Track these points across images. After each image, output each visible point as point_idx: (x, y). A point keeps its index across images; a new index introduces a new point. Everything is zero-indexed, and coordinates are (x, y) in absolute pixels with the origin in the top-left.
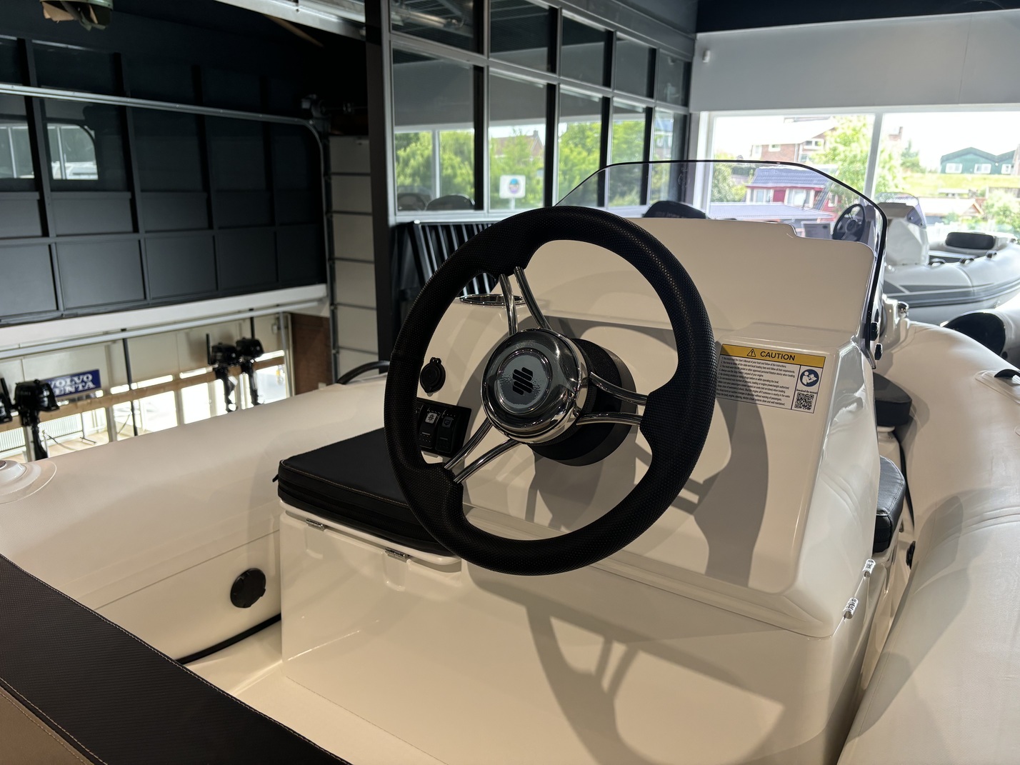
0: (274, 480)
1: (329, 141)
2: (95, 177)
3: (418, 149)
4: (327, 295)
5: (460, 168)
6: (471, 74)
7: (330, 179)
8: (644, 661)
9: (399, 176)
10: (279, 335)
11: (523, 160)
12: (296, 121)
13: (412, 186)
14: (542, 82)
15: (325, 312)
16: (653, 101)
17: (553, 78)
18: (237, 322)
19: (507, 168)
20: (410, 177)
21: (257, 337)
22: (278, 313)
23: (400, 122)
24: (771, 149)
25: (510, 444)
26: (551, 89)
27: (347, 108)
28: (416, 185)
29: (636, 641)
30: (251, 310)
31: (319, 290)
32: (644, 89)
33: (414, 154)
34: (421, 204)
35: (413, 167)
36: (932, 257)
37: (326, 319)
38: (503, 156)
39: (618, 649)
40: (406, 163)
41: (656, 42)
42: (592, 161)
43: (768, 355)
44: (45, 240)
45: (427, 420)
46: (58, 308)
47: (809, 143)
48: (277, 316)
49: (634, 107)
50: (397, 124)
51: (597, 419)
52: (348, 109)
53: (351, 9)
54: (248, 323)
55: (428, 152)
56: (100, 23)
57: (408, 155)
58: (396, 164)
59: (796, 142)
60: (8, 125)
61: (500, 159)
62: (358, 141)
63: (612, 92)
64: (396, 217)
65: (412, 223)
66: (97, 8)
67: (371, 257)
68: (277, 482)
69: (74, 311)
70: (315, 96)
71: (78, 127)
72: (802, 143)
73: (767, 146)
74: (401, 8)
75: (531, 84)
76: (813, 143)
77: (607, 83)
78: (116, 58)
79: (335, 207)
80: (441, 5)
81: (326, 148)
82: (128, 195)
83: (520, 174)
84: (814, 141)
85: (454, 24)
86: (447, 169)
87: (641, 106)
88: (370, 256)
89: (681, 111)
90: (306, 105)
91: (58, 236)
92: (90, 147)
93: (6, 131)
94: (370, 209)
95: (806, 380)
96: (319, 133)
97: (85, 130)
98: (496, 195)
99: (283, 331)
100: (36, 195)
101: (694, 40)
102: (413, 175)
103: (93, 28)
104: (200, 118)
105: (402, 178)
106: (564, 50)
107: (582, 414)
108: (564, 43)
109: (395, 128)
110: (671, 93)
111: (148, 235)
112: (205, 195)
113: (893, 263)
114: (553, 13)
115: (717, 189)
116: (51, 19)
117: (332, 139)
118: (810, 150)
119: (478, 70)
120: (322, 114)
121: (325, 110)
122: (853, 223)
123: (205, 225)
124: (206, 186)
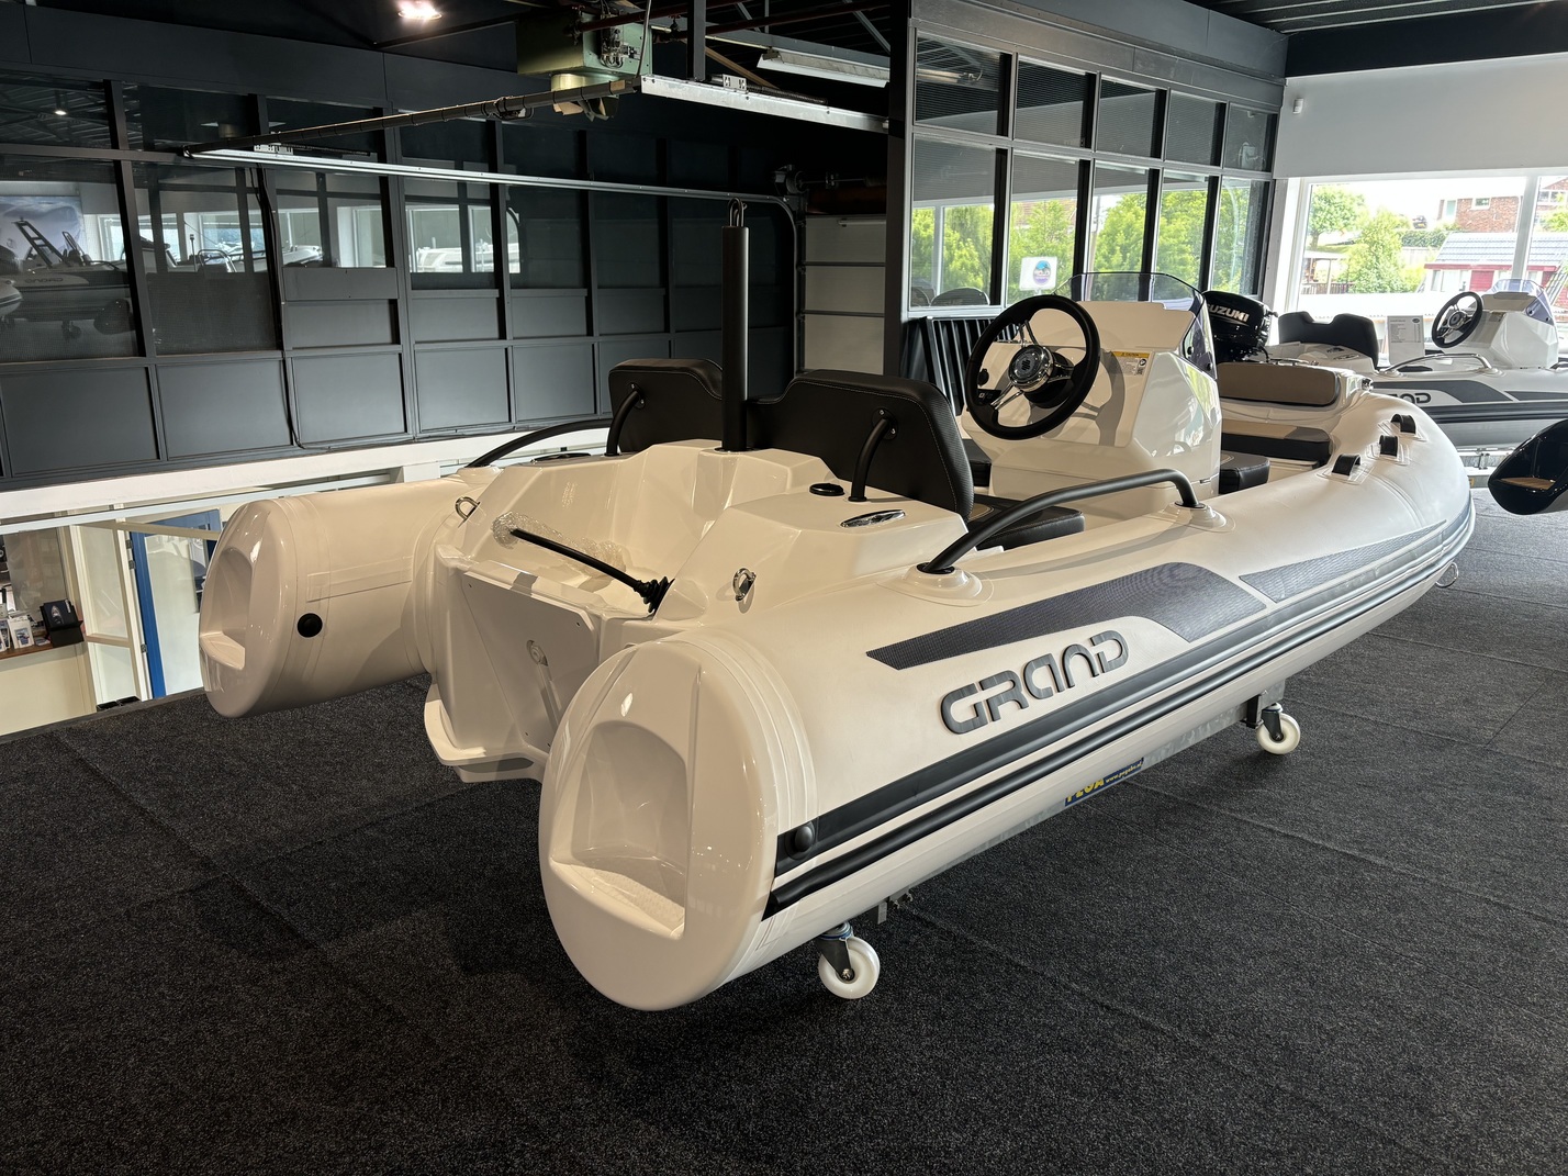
1: (805, 223)
5: (959, 248)
6: (993, 157)
7: (804, 270)
11: (1057, 232)
12: (767, 198)
14: (1074, 160)
16: (1220, 168)
17: (1087, 154)
19: (1033, 245)
23: (922, 195)
24: (1474, 207)
25: (1019, 394)
26: (1085, 166)
27: (829, 179)
32: (1208, 154)
36: (1560, 359)
41: (1223, 96)
44: (502, 343)
45: (983, 396)
46: (510, 420)
49: (1195, 176)
50: (917, 201)
51: (1056, 379)
52: (831, 182)
56: (607, 114)
62: (842, 223)
63: (1163, 163)
64: (908, 313)
65: (925, 318)
69: (525, 424)
70: (790, 167)
73: (1469, 201)
75: (1062, 162)
77: (1156, 153)
78: (580, 137)
81: (802, 231)
82: (584, 292)
83: (1053, 255)
84: (1551, 191)
87: (1203, 176)
89: (1261, 177)
90: (779, 179)
91: (514, 338)
95: (1142, 363)
96: (793, 212)
98: (1014, 286)
100: (496, 293)
101: (1282, 87)
103: (596, 119)
104: (662, 200)
107: (1048, 378)
109: (915, 205)
110: (1248, 156)
111: (601, 339)
112: (663, 291)
113: (1505, 365)
114: (1091, 78)
115: (1375, 271)
116: (561, 113)
117: (809, 220)
118: (1546, 207)
119: (1002, 154)
120: (799, 189)
121: (801, 184)
122: (1458, 316)
123: (662, 327)
124: (664, 281)
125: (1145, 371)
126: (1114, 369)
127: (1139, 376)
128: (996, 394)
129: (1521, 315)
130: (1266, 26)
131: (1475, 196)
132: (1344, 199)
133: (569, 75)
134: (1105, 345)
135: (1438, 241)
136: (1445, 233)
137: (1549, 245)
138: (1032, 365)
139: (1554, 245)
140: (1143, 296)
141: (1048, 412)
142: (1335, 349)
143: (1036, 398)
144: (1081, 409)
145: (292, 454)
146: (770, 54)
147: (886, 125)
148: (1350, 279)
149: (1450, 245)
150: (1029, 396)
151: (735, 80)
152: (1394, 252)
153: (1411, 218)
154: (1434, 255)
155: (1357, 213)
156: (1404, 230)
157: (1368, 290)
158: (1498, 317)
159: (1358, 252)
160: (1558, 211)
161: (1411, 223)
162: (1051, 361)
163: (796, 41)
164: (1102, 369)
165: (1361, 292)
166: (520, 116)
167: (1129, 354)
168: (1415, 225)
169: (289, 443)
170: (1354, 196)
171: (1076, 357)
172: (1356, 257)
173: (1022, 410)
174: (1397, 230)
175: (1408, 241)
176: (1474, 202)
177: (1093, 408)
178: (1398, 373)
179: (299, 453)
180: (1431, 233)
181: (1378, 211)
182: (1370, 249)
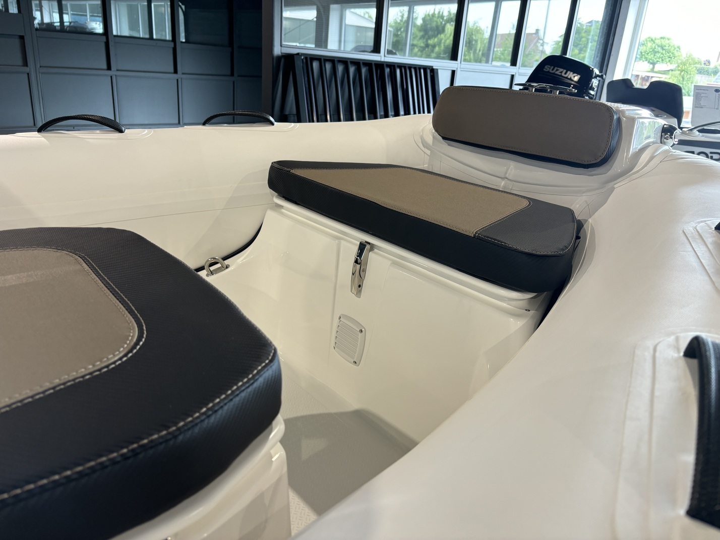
64: (281, 48)
112: (230, 49)
123: (229, 73)
124: (231, 44)
132: (670, 48)
153: (703, 60)
155: (676, 56)
156: (698, 66)
161: (703, 62)
168: (705, 64)
170: (676, 46)
174: (695, 65)
180: (713, 69)
181: (687, 54)
182: (680, 74)
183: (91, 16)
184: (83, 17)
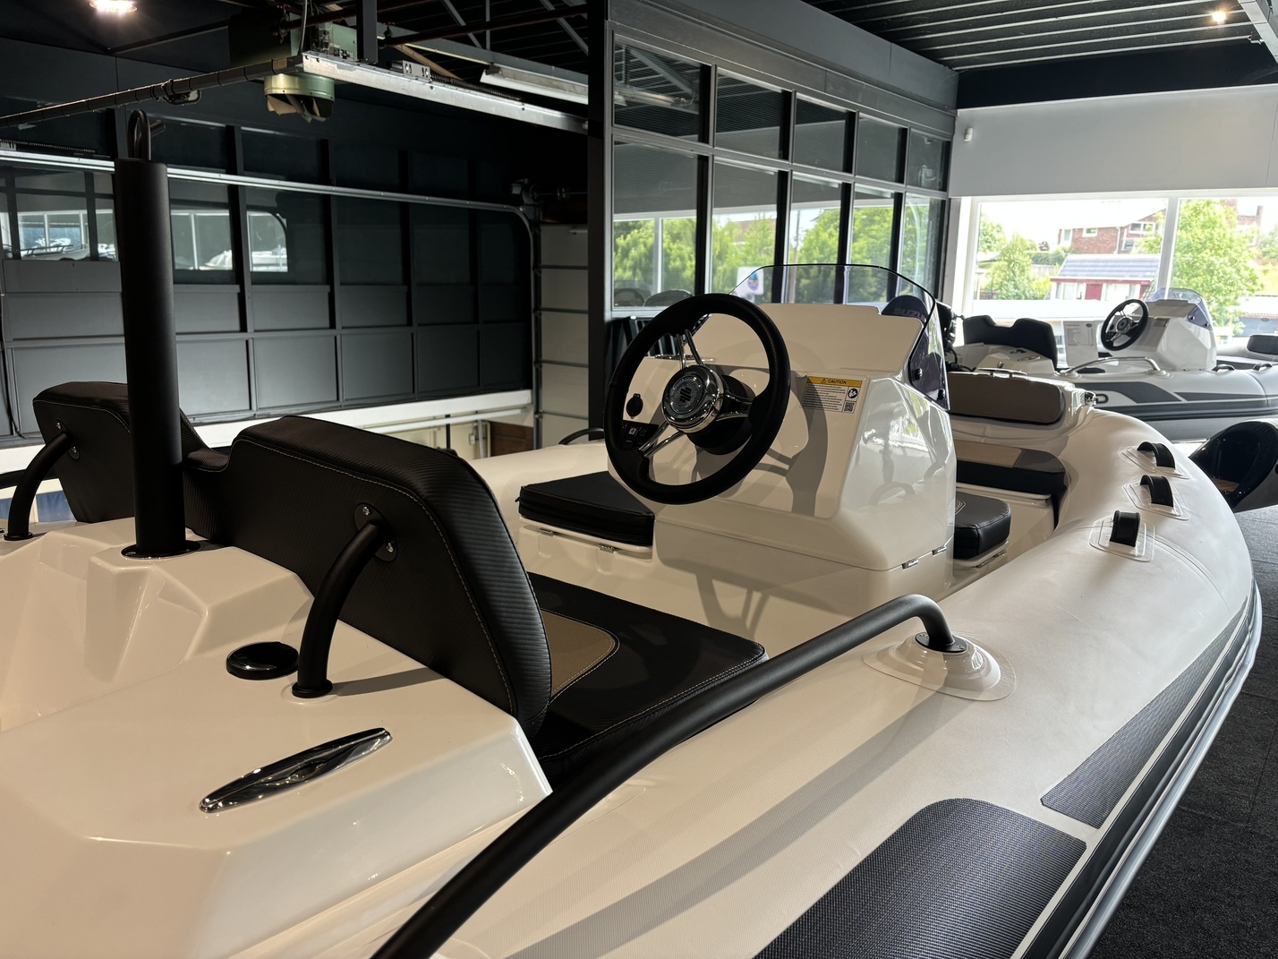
0: (516, 501)
1: (540, 231)
2: (284, 269)
3: (641, 237)
4: (532, 403)
6: (695, 164)
7: (540, 272)
8: (774, 602)
9: (616, 268)
10: (476, 446)
11: (765, 248)
12: (505, 207)
13: (631, 282)
14: (772, 170)
15: (529, 422)
16: (904, 186)
17: (785, 166)
18: (432, 430)
20: (629, 270)
21: (452, 447)
22: (476, 421)
23: (621, 208)
24: (1085, 235)
25: (680, 434)
26: (783, 177)
27: (561, 192)
28: (636, 279)
29: (766, 588)
30: (448, 416)
31: (523, 397)
32: (893, 172)
33: (635, 244)
34: (639, 300)
35: (633, 259)
36: (1219, 362)
37: (531, 429)
38: (743, 243)
39: (756, 596)
40: (626, 253)
41: (907, 122)
42: (857, 249)
43: (832, 381)
44: (243, 335)
45: (630, 433)
46: (251, 408)
47: (1135, 226)
48: (475, 424)
49: (882, 192)
50: (616, 212)
51: (731, 416)
52: (563, 194)
53: (570, 91)
54: (444, 430)
55: (650, 241)
56: (321, 116)
57: (628, 244)
58: (614, 254)
59: (1118, 225)
60: (191, 211)
61: (739, 246)
62: (572, 231)
63: (854, 178)
64: (612, 312)
65: (629, 318)
66: (320, 100)
67: (586, 361)
68: (518, 502)
69: (267, 412)
70: (526, 181)
71: (270, 215)
72: (1127, 227)
73: (1081, 230)
74: (625, 87)
75: (761, 173)
76: (1142, 226)
77: (848, 168)
78: (323, 145)
79: (544, 304)
80: (669, 82)
81: (537, 238)
82: (327, 288)
84: (1142, 223)
85: (683, 102)
86: (675, 260)
87: (889, 192)
88: (584, 358)
89: (938, 196)
90: (516, 190)
91: (255, 331)
92: (282, 236)
93: (187, 218)
94: (586, 307)
95: (851, 395)
96: (529, 221)
97: (277, 218)
99: (481, 442)
100: (237, 288)
101: (954, 118)
102: (634, 268)
103: (313, 120)
104: (404, 207)
105: (620, 270)
106: (797, 129)
107: (719, 413)
108: (798, 122)
109: (615, 216)
110: (927, 177)
111: (345, 331)
112: (405, 288)
113: (1171, 368)
114: (786, 96)
115: (1013, 283)
116: (274, 112)
117: (543, 228)
118: (1138, 236)
119: (703, 160)
120: (534, 200)
121: (536, 196)
122: (1125, 321)
123: (404, 321)
124: (407, 279)
125: (857, 408)
126: (811, 402)
127: (848, 414)
128: (652, 430)
129: (1183, 321)
130: (940, 62)
131: (1085, 227)
132: (986, 227)
133: (281, 75)
134: (797, 366)
135: (1059, 260)
136: (1063, 254)
137: (1144, 264)
138: (693, 394)
139: (1148, 264)
140: (838, 299)
141: (723, 460)
142: (1018, 351)
143: (703, 441)
144: (766, 459)
145: (11, 444)
146: (492, 70)
147: (586, 126)
148: (994, 289)
149: (1069, 264)
150: (694, 438)
151: (417, 68)
152: (1026, 268)
153: (1037, 243)
154: (1057, 271)
155: (997, 239)
156: (1033, 252)
157: (1008, 298)
158: (1162, 323)
159: (997, 268)
160: (1148, 239)
161: (1038, 246)
162: (720, 390)
163: (517, 59)
164: (793, 402)
165: (1003, 299)
166: (190, 99)
167: (833, 381)
168: (1041, 248)
169: (8, 433)
170: (995, 225)
171: (758, 383)
172: (998, 272)
173: (686, 454)
174: (1027, 252)
175: (1037, 260)
176: (1085, 231)
177: (781, 458)
178: (1077, 374)
179: (19, 443)
180: (1054, 255)
181: (1013, 237)
182: (1008, 266)
183: (51, 226)
184: (39, 229)
